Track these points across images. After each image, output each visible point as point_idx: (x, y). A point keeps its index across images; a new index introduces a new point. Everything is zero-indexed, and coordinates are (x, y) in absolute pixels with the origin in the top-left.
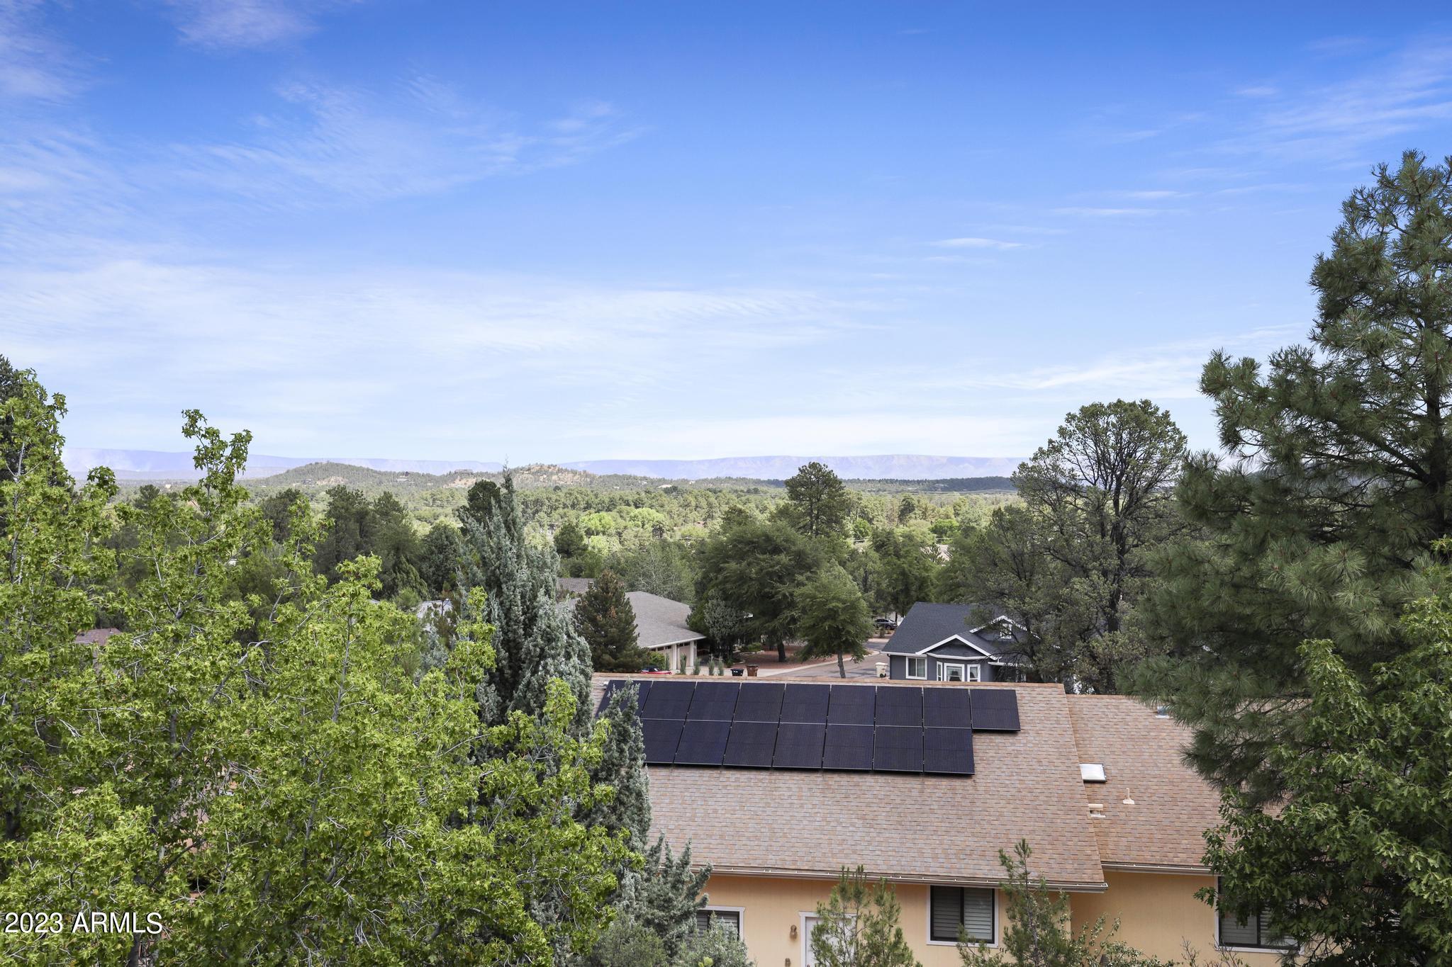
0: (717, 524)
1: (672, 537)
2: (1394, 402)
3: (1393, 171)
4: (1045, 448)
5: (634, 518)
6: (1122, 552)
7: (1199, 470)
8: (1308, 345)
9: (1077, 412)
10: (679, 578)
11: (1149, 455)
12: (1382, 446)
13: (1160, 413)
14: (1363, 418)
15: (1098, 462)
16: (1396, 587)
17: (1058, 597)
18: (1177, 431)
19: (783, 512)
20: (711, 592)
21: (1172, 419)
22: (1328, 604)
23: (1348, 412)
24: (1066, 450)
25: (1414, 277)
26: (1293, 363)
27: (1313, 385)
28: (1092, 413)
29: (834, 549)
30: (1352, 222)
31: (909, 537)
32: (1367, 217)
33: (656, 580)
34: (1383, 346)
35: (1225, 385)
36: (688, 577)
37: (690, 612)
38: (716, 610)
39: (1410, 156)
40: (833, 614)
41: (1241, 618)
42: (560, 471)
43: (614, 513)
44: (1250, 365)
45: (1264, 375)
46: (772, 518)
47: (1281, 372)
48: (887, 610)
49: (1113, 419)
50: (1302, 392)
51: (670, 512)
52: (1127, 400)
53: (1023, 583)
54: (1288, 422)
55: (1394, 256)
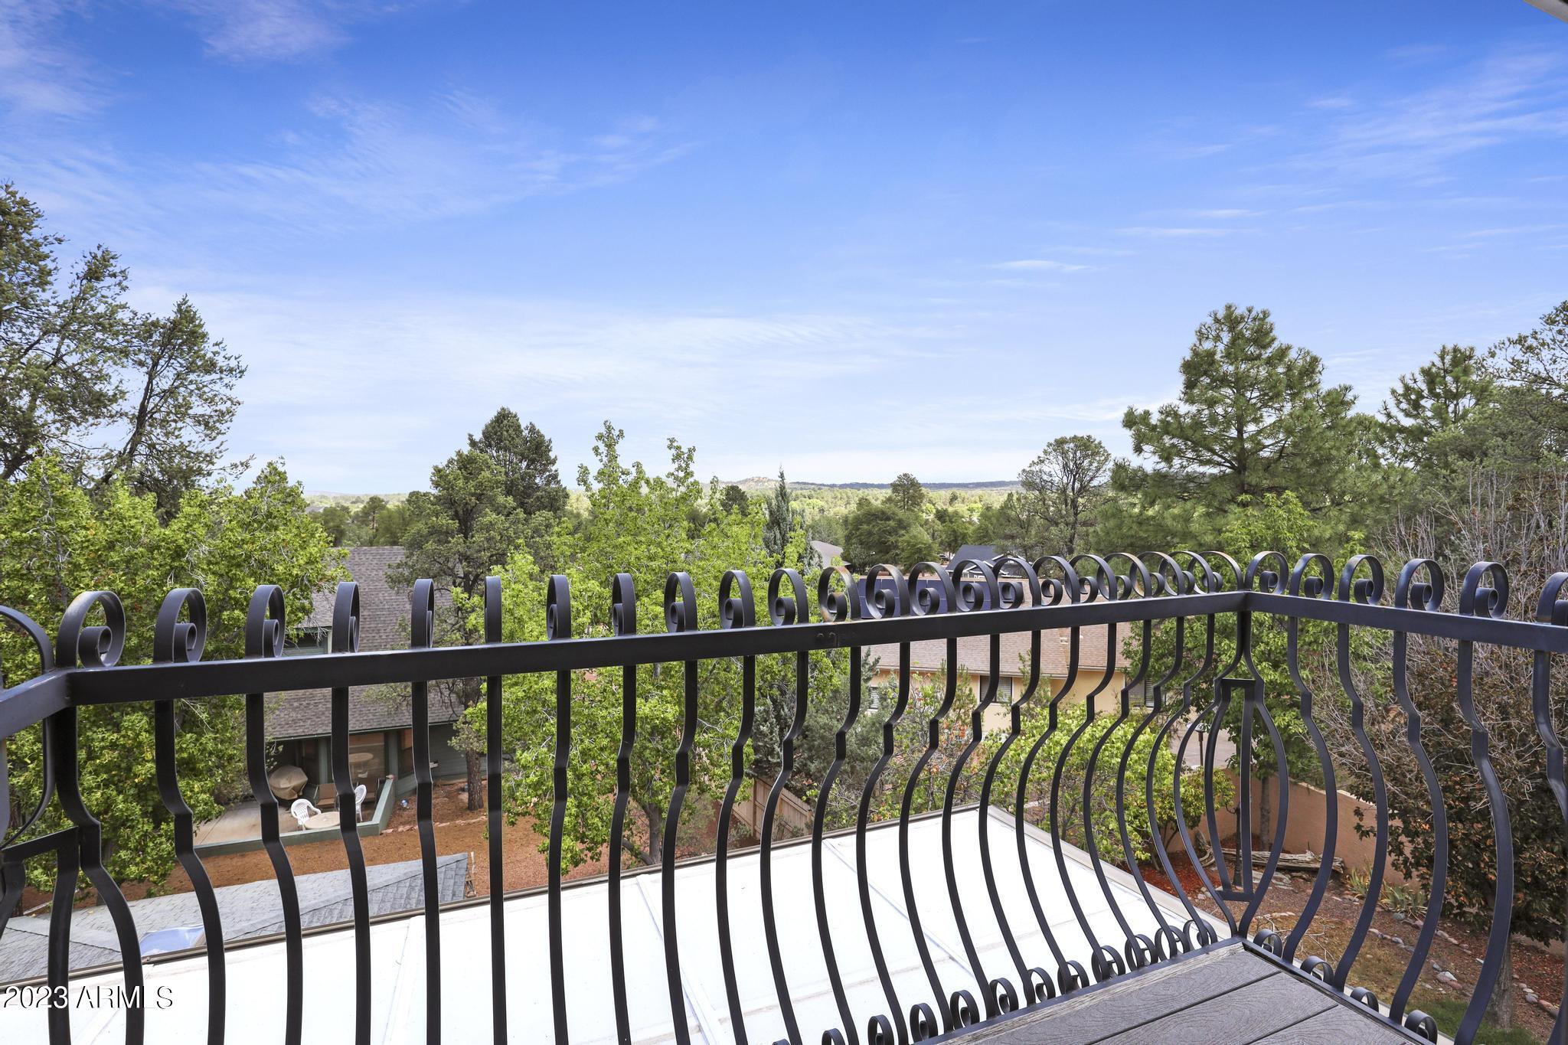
0: (853, 507)
1: (830, 513)
2: (1220, 431)
3: (1221, 315)
4: (1036, 460)
5: (808, 504)
6: (1076, 514)
7: (1120, 468)
8: (1177, 402)
9: (1053, 442)
10: (836, 534)
11: (1091, 464)
12: (1214, 452)
13: (1096, 442)
14: (1205, 438)
15: (1064, 468)
16: (1220, 521)
17: (1043, 537)
18: (1105, 451)
19: (889, 500)
20: (853, 541)
21: (1103, 445)
22: (1186, 530)
23: (1197, 436)
24: (1047, 462)
25: (1231, 368)
26: (1170, 412)
27: (1180, 423)
28: (1060, 443)
29: (917, 518)
30: (1200, 340)
31: (956, 513)
32: (1207, 338)
33: (824, 535)
34: (1215, 403)
35: (1135, 423)
36: (841, 533)
37: (842, 551)
38: (857, 550)
39: (1229, 307)
40: (920, 550)
41: (1141, 539)
42: (769, 480)
43: (798, 502)
44: (1147, 413)
45: (1155, 419)
46: (883, 502)
47: (1163, 417)
48: (945, 550)
49: (1072, 445)
50: (1175, 426)
51: (827, 501)
52: (1079, 435)
53: (1024, 531)
54: (1167, 440)
55: (1222, 357)
